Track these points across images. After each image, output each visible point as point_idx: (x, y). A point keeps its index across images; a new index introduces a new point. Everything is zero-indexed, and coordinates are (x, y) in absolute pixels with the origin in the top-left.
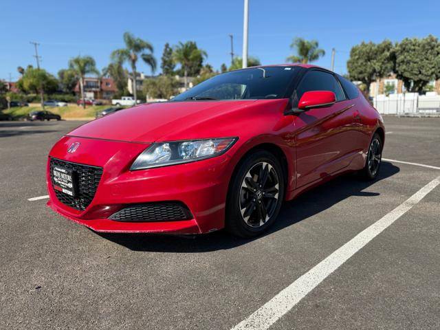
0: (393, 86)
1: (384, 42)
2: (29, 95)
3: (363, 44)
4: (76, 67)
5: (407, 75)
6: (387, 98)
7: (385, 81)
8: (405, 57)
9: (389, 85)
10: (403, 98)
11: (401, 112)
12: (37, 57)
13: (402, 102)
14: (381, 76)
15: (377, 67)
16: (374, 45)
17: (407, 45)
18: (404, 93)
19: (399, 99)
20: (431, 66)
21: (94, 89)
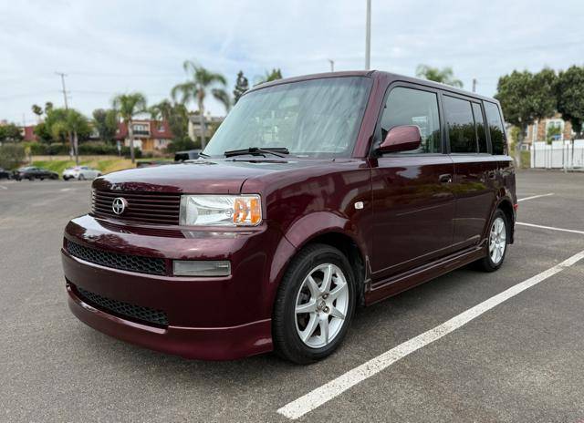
0: (559, 129)
1: (544, 71)
2: (53, 145)
3: (515, 73)
4: (119, 107)
5: (576, 114)
6: (549, 147)
7: (548, 122)
8: (573, 92)
9: (553, 127)
10: (570, 147)
11: (568, 165)
12: (64, 92)
13: (570, 151)
14: (541, 116)
15: (535, 103)
16: (530, 75)
17: (574, 75)
18: (573, 140)
19: (566, 147)
21: (142, 136)
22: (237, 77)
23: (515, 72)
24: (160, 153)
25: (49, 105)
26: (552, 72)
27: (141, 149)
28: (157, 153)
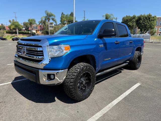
1: (134, 16)
6: (134, 35)
8: (140, 22)
12: (16, 17)
16: (130, 17)
17: (141, 17)
20: (149, 25)
21: (36, 29)
22: (61, 14)
23: (127, 16)
24: (40, 34)
25: (13, 20)
26: (135, 16)
27: (35, 33)
28: (39, 34)
